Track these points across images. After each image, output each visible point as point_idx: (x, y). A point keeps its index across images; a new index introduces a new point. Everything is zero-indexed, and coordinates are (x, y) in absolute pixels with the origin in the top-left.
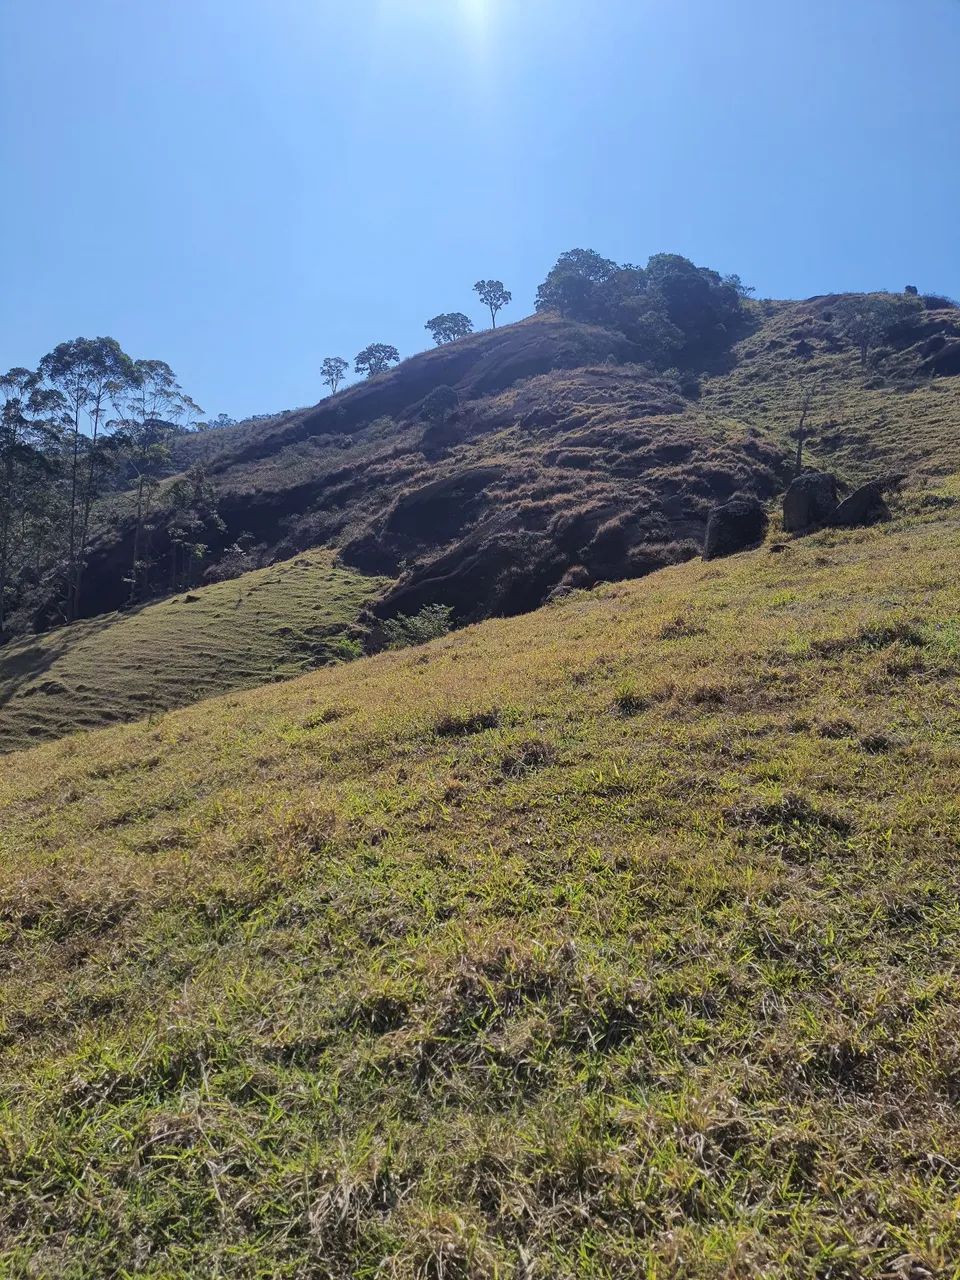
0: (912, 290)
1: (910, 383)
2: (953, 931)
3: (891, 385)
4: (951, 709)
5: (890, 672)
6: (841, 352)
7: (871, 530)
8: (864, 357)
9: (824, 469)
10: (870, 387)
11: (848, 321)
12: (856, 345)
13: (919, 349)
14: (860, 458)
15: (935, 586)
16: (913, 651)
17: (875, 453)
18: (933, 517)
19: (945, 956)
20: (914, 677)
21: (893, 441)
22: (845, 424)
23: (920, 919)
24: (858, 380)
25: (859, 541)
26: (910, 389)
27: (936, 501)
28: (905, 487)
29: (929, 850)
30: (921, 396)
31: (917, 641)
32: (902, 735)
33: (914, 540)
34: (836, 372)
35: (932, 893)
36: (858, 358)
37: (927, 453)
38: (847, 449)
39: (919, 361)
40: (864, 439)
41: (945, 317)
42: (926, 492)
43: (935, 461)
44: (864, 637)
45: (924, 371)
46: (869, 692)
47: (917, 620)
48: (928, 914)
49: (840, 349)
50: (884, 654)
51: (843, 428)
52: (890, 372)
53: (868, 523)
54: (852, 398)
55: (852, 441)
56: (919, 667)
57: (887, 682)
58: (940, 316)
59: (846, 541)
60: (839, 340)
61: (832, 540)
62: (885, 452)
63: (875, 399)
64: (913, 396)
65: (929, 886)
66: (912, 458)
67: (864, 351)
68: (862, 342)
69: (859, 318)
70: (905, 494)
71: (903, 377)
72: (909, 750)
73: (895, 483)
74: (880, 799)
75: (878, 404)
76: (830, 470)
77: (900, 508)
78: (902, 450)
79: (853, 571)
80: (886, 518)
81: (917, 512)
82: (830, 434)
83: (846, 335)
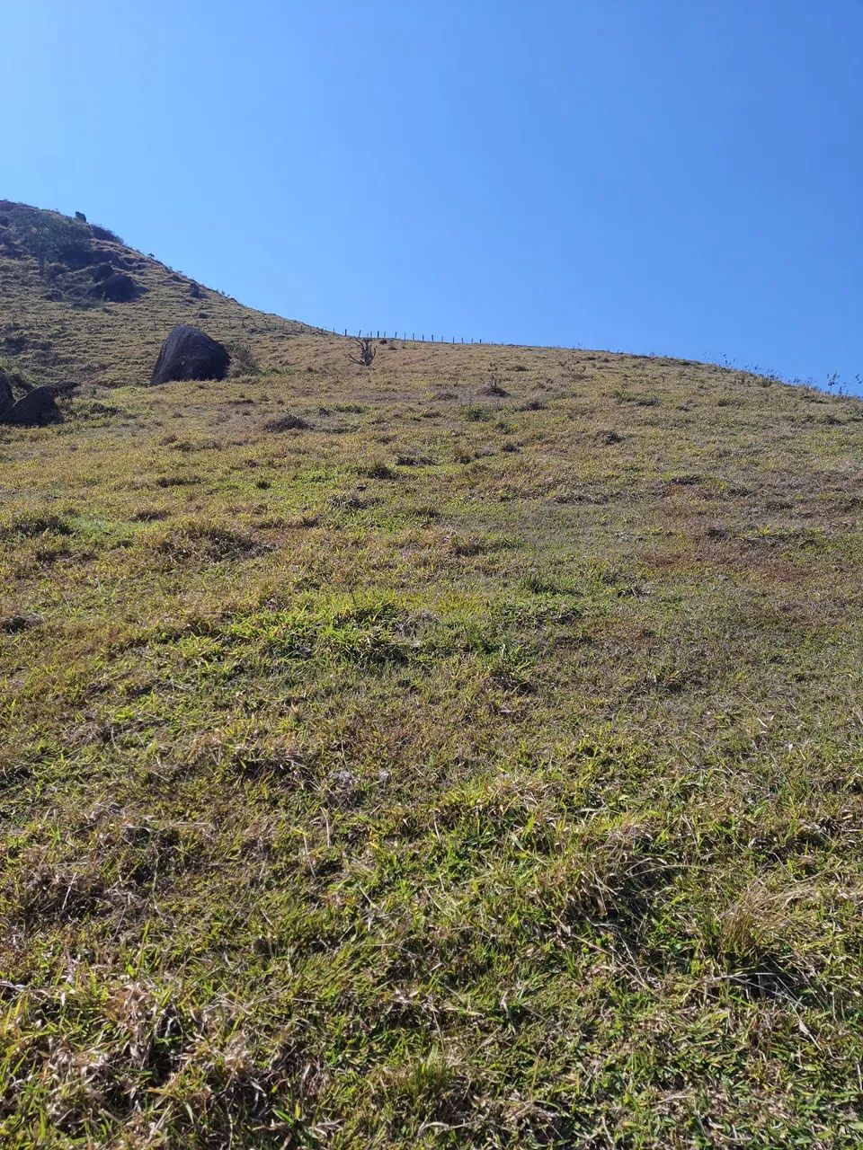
0: (81, 217)
1: (86, 301)
2: (56, 778)
3: (68, 300)
4: (87, 588)
5: (39, 558)
6: (20, 259)
7: (44, 430)
8: (42, 268)
9: (9, 368)
10: (49, 298)
11: (24, 231)
12: (34, 255)
13: (90, 272)
14: (45, 363)
15: (92, 483)
16: (60, 539)
17: (57, 361)
18: (99, 423)
19: (45, 803)
20: (60, 562)
21: (74, 352)
22: (27, 329)
23: (29, 775)
24: (38, 289)
25: (33, 439)
26: (86, 307)
27: (102, 409)
28: (78, 394)
29: (47, 713)
30: (95, 315)
31: (65, 531)
32: (42, 615)
33: (82, 442)
34: (16, 277)
35: (43, 750)
36: (35, 268)
37: (104, 367)
38: (30, 354)
39: (91, 283)
40: (47, 346)
41: (112, 249)
42: (94, 401)
43: (110, 375)
44: (18, 527)
45: (97, 293)
46: (19, 577)
47: (71, 512)
48: (36, 769)
49: (17, 255)
50: (34, 542)
51: (26, 332)
52: (67, 288)
53: (42, 424)
54: (33, 305)
55: (35, 346)
56: (65, 553)
57: (36, 568)
58: (107, 247)
59: (22, 438)
60: (17, 247)
61: (9, 437)
62: (67, 361)
63: (55, 311)
64: (89, 314)
65: (41, 743)
66: (90, 369)
67: (42, 263)
68: (40, 253)
69: (34, 229)
70: (75, 400)
71: (78, 295)
72: (44, 627)
73: (68, 389)
74: (12, 674)
75: (58, 315)
76: (15, 370)
77: (72, 413)
78: (82, 362)
79: (24, 467)
80: (58, 420)
81: (86, 417)
82: (14, 335)
83: (24, 243)
